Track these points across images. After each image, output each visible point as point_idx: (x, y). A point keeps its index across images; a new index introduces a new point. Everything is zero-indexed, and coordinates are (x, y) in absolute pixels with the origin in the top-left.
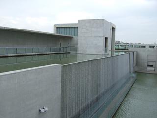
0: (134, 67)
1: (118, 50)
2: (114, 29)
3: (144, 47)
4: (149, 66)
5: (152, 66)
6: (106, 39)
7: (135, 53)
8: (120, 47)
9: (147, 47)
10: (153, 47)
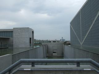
0: (46, 54)
1: (36, 44)
2: (33, 32)
3: (51, 42)
4: (54, 52)
5: (55, 52)
6: (30, 38)
7: (46, 46)
8: (37, 43)
9: (52, 42)
10: (55, 42)
